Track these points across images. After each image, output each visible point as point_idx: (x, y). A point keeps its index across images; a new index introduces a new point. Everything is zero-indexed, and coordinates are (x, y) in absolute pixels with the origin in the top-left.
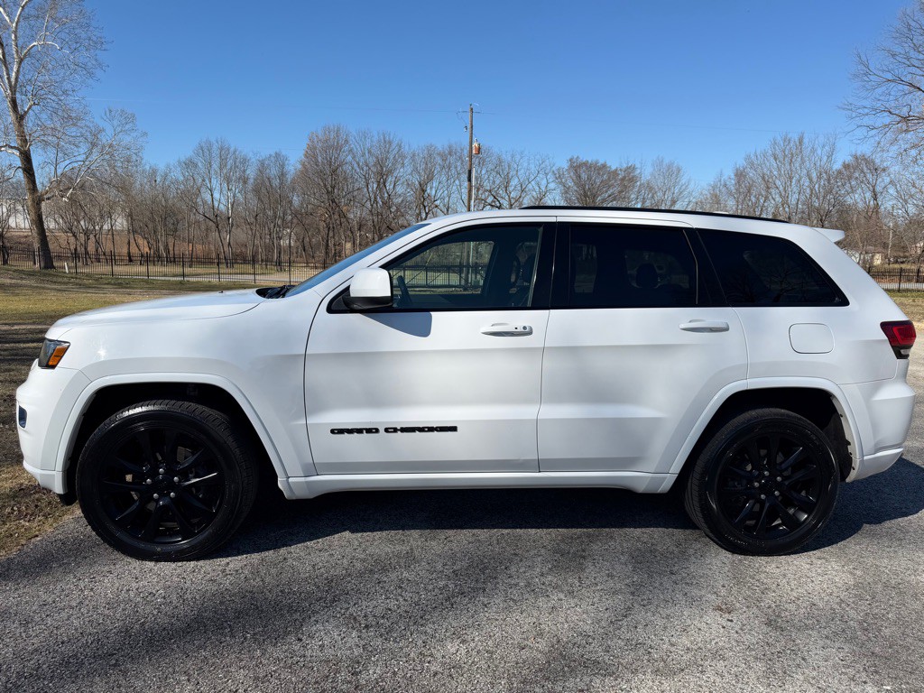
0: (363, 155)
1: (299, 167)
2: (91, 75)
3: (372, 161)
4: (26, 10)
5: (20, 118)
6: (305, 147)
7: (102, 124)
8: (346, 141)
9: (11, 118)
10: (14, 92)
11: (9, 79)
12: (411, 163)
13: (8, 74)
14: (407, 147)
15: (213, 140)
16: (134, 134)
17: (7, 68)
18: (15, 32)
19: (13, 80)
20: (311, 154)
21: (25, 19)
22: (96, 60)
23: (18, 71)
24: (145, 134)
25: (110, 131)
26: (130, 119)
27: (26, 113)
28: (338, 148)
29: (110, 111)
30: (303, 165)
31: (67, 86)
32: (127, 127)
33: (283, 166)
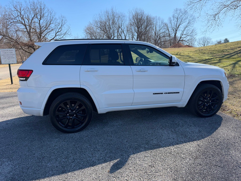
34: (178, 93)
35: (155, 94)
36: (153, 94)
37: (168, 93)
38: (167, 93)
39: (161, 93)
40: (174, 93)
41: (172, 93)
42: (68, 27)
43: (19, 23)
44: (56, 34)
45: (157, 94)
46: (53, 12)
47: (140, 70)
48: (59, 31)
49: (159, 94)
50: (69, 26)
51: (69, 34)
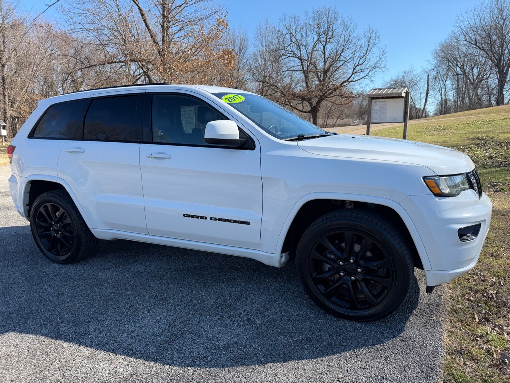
34: (248, 223)
35: (189, 216)
36: (184, 215)
37: (220, 220)
38: (216, 219)
39: (202, 218)
40: (235, 222)
41: (229, 221)
42: (381, 53)
43: (289, 57)
44: (354, 70)
45: (193, 217)
46: (352, 26)
47: (151, 156)
48: (360, 63)
49: (197, 217)
50: (384, 49)
51: (382, 66)
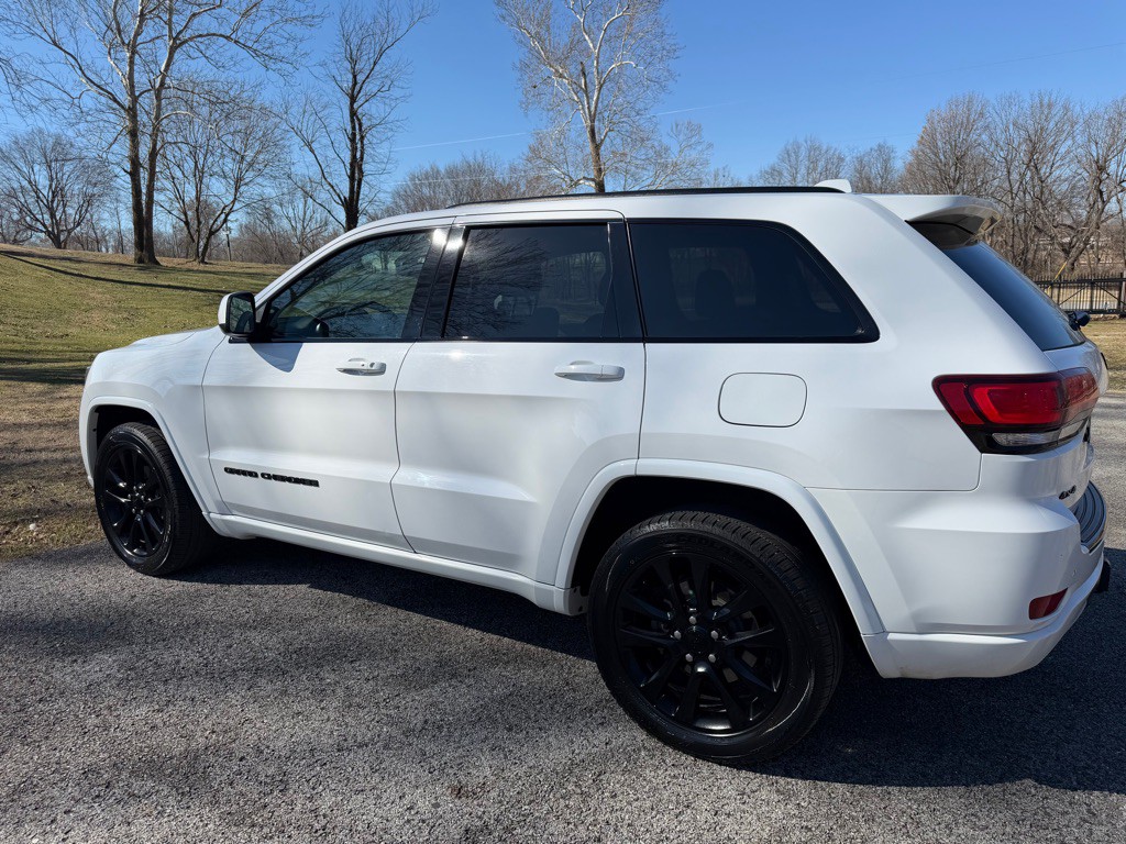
0: (1007, 129)
1: (910, 158)
2: (663, 88)
3: (1018, 137)
4: (608, 31)
5: (597, 147)
6: (920, 131)
7: (666, 141)
8: (982, 114)
9: (590, 148)
10: (593, 121)
11: (589, 108)
12: (1084, 131)
13: (588, 103)
14: (1078, 109)
15: (801, 140)
16: (699, 148)
17: (588, 97)
18: (598, 58)
19: (593, 109)
20: (928, 140)
21: (606, 41)
22: (668, 71)
23: (598, 98)
24: (710, 146)
25: (675, 149)
26: (695, 129)
27: (602, 141)
28: (968, 126)
29: (677, 126)
30: (917, 156)
31: (640, 105)
32: (693, 140)
33: (886, 161)
